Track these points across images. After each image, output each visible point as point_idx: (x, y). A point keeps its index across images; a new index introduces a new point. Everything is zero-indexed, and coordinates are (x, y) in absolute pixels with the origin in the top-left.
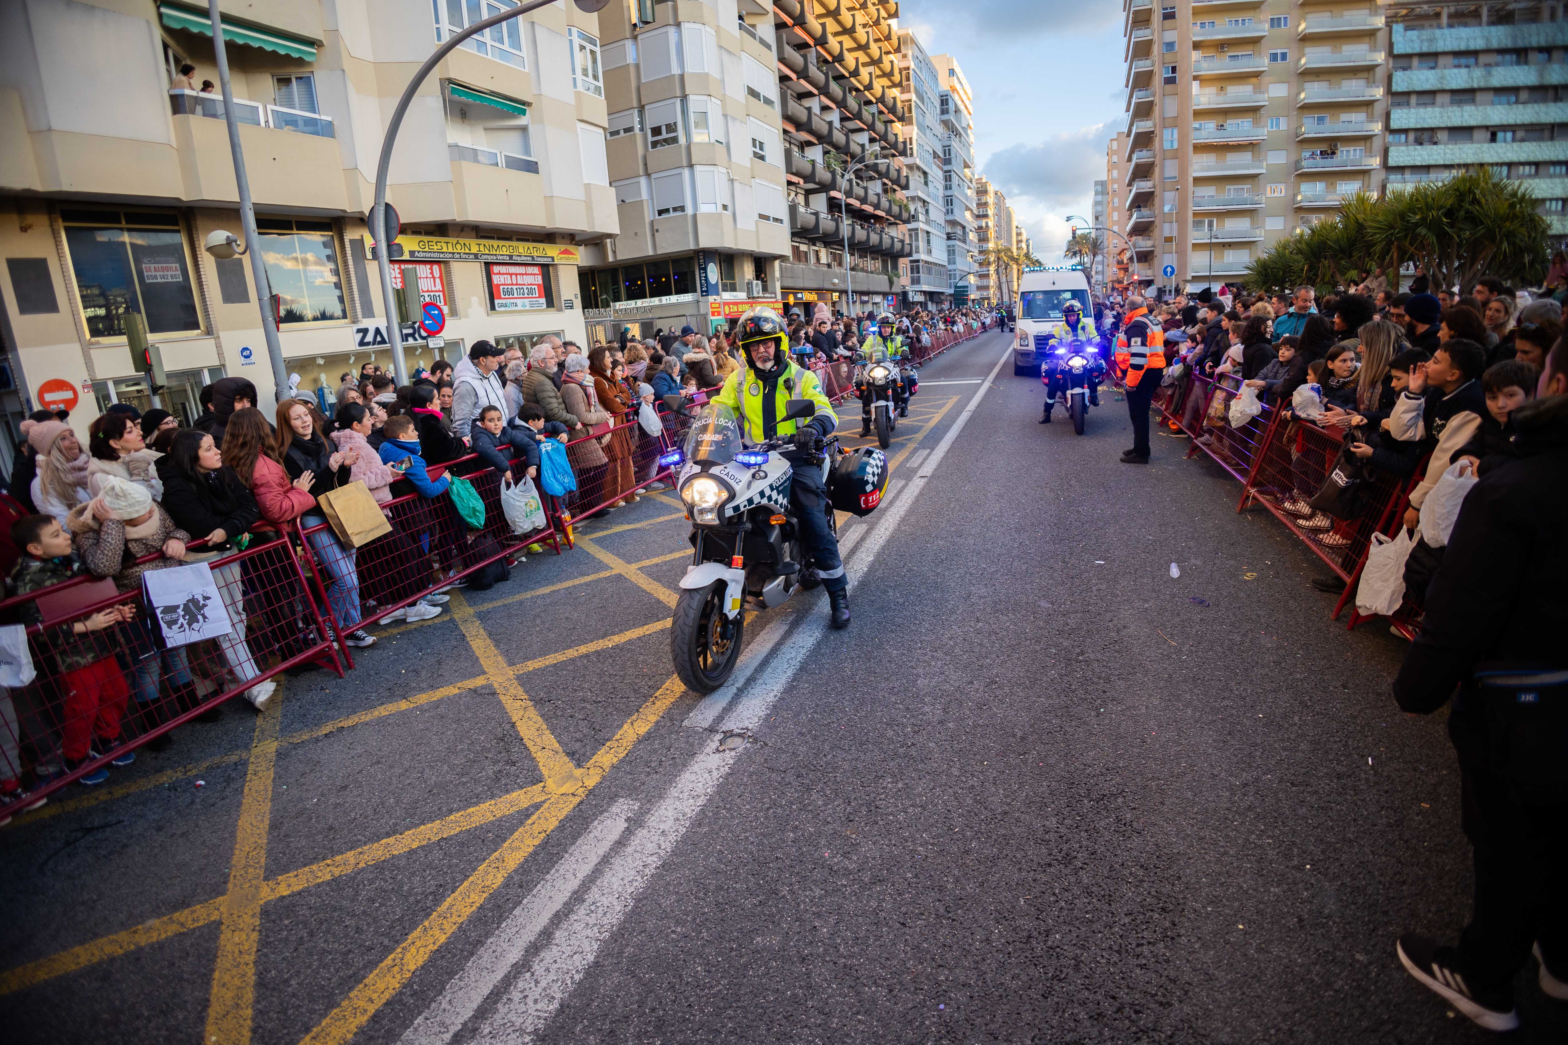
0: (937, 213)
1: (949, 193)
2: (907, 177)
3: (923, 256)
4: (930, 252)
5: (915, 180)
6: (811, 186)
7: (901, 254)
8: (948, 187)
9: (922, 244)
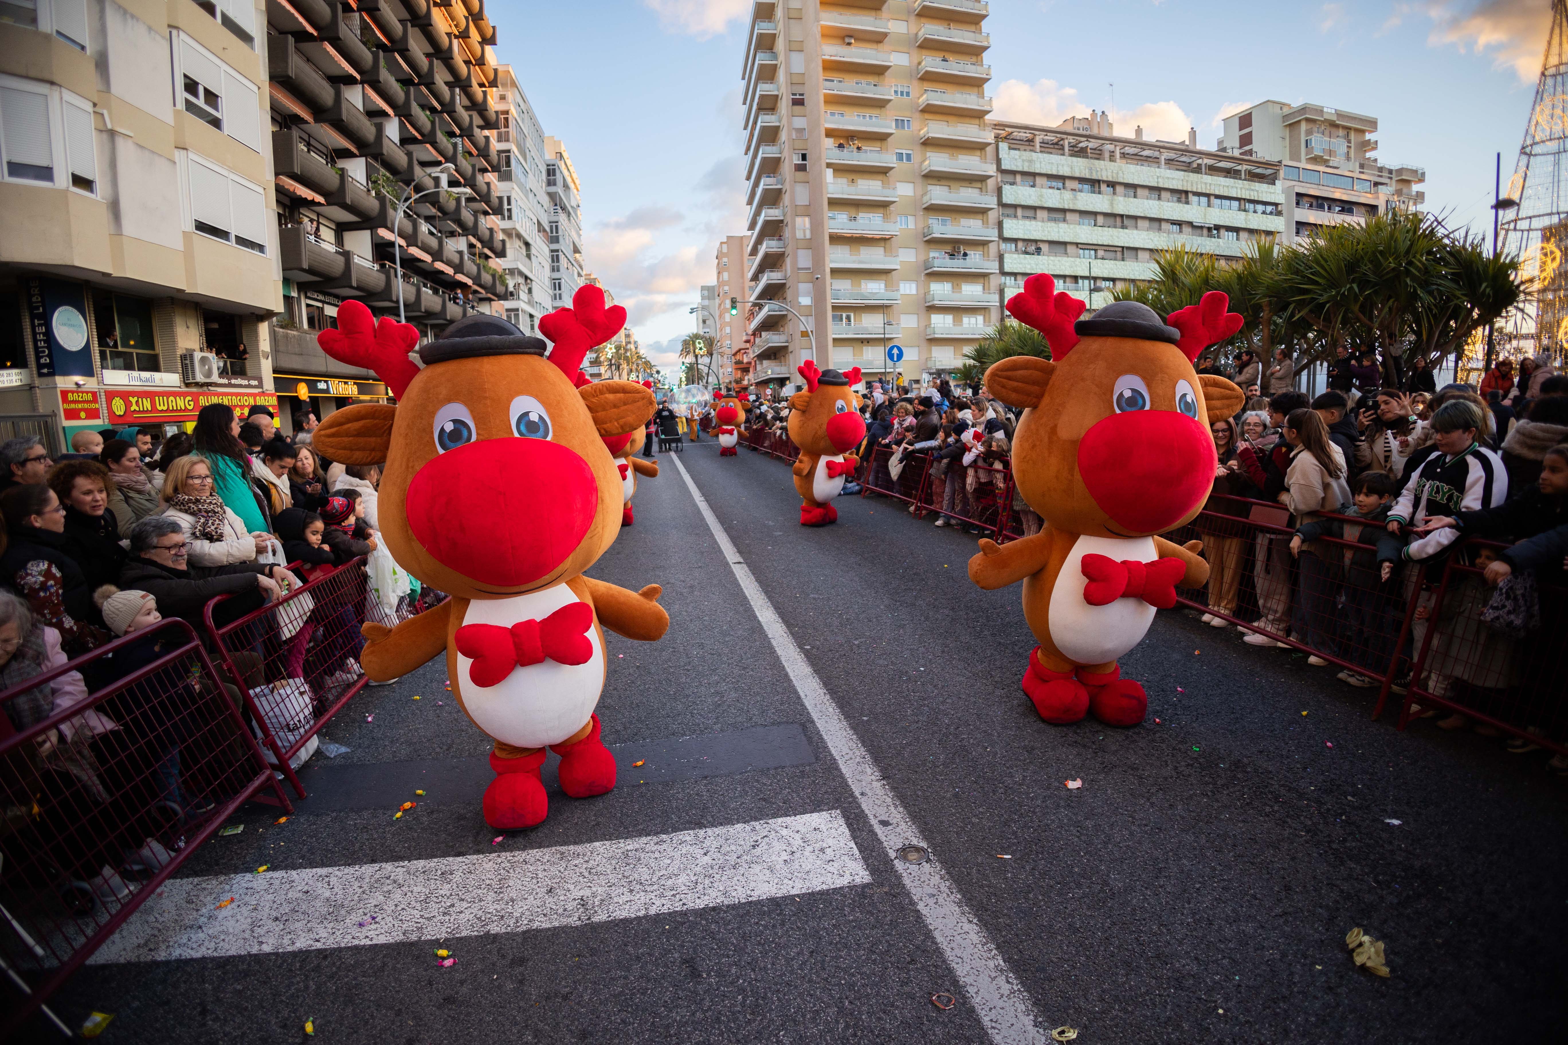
1: (556, 275)
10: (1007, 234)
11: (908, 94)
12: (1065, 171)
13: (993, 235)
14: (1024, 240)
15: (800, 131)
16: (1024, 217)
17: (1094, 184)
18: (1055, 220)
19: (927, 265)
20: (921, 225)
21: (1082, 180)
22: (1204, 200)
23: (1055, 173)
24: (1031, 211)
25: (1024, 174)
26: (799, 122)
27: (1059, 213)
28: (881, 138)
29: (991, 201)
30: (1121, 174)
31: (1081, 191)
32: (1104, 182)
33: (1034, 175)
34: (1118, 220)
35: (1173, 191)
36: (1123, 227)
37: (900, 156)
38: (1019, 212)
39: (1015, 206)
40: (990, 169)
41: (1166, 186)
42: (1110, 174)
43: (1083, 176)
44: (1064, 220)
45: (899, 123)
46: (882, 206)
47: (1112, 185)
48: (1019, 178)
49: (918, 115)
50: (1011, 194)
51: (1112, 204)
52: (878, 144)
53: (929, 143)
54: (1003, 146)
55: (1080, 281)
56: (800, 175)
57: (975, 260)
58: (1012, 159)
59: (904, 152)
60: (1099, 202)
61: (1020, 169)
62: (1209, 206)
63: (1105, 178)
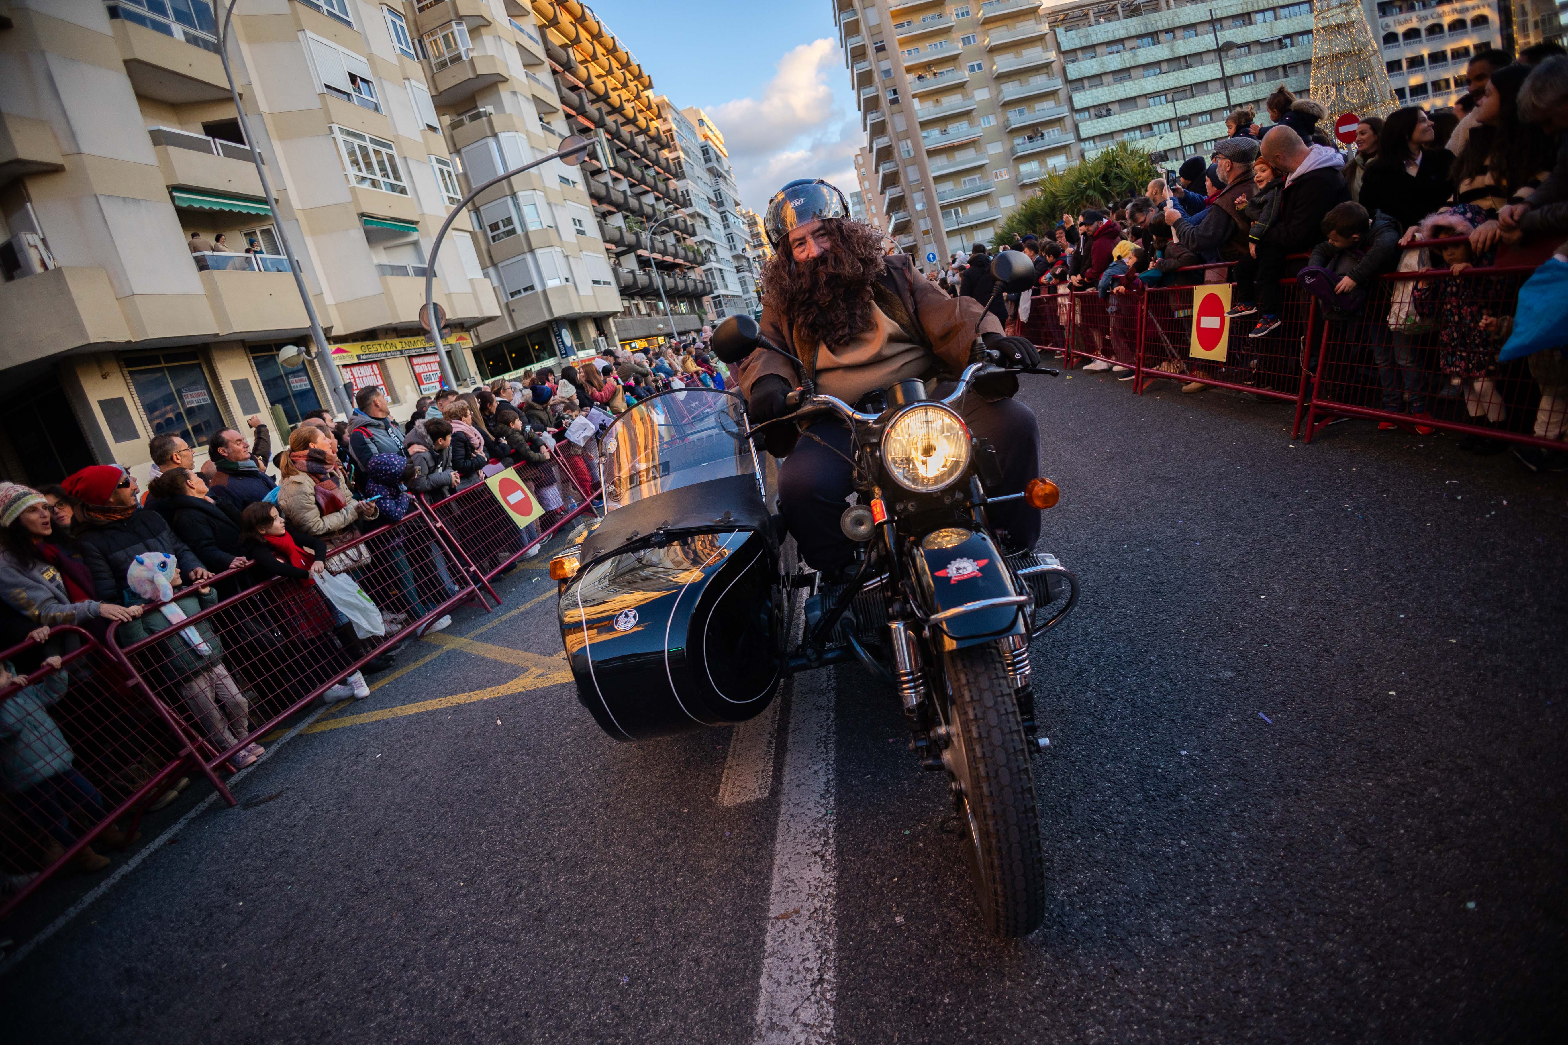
0: (724, 253)
1: (728, 231)
2: (693, 225)
3: (721, 291)
4: (726, 287)
5: (700, 225)
6: (622, 249)
7: (705, 293)
8: (726, 227)
9: (718, 281)
10: (1077, 106)
11: (968, 13)
12: (1122, 34)
13: (1065, 111)
14: (1094, 107)
15: (887, 72)
16: (1091, 87)
17: (1154, 36)
18: (1121, 80)
19: (1012, 151)
20: (1001, 120)
21: (1139, 37)
22: (1269, 15)
23: (1111, 39)
24: (1097, 79)
25: (1083, 49)
26: (885, 65)
27: (1122, 74)
28: (954, 58)
29: (1058, 83)
30: (1176, 19)
31: (1139, 47)
32: (1161, 31)
33: (1093, 46)
34: (1182, 61)
35: (1234, 17)
36: (1188, 67)
37: (972, 68)
38: (1086, 83)
39: (1081, 80)
40: (1052, 55)
41: (1225, 15)
42: (1165, 23)
43: (1139, 33)
44: (1130, 77)
45: (966, 41)
46: (966, 114)
47: (1171, 30)
48: (1080, 54)
49: (979, 29)
50: (1074, 71)
51: (1172, 50)
52: (952, 64)
53: (993, 50)
54: (1060, 30)
55: (1155, 127)
56: (895, 107)
57: (1053, 137)
58: (1069, 39)
59: (975, 63)
60: (1159, 52)
61: (1079, 46)
62: (1276, 19)
63: (1161, 28)
